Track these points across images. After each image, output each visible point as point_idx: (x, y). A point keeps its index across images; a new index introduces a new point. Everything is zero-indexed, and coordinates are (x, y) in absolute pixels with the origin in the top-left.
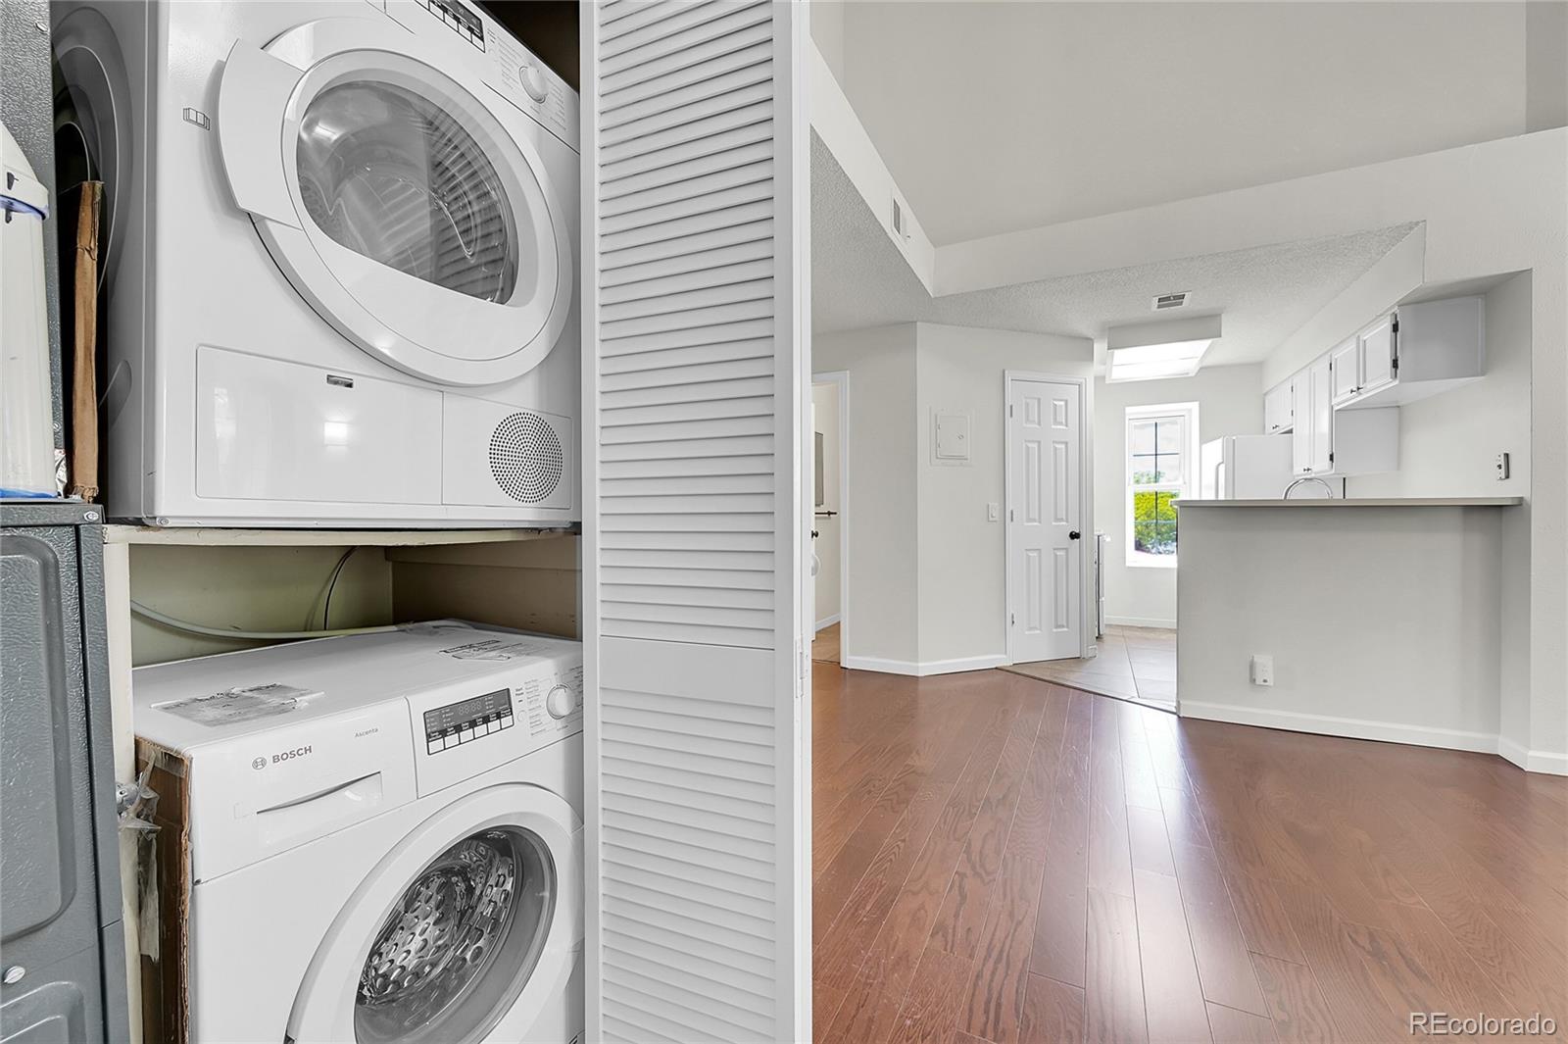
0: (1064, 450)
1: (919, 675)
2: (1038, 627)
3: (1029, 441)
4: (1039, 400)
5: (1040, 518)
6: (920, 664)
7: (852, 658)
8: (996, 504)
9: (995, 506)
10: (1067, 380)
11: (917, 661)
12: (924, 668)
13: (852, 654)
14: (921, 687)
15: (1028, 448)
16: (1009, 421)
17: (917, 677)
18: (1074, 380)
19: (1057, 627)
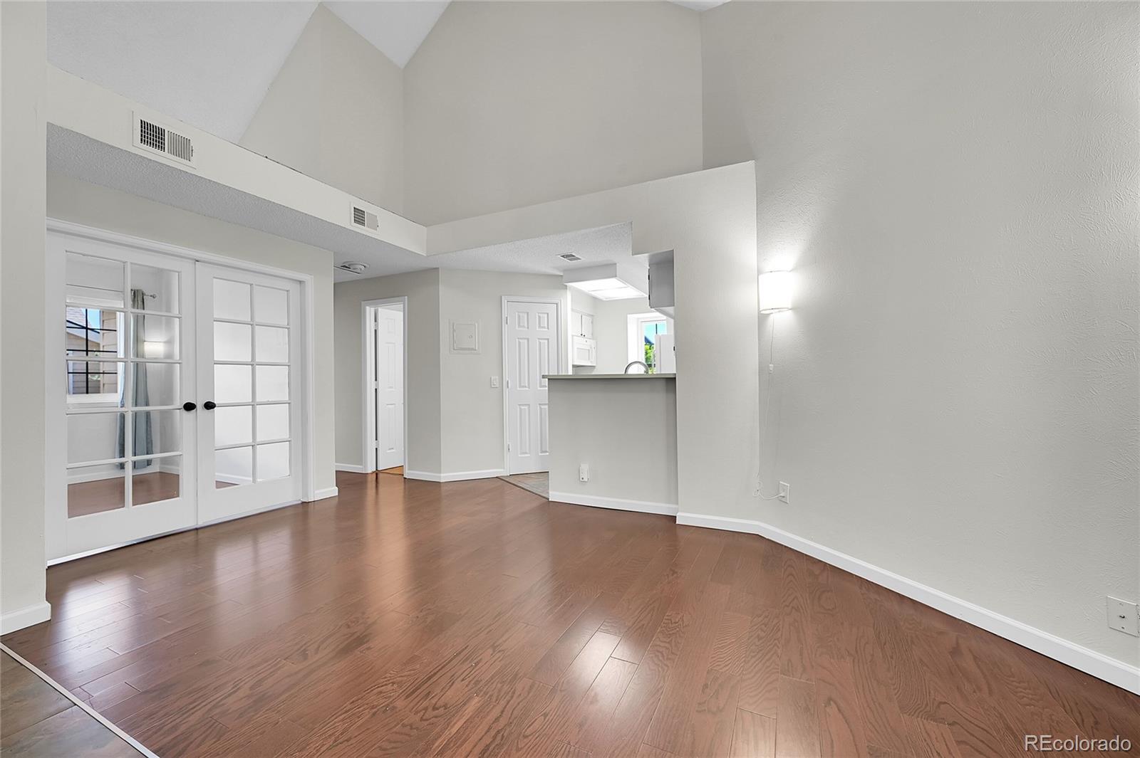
0: (546, 344)
1: (441, 481)
2: (528, 451)
3: (521, 339)
4: (528, 313)
5: (529, 385)
6: (442, 475)
7: (409, 472)
8: (497, 377)
9: (495, 378)
10: (549, 301)
11: (440, 473)
12: (444, 477)
13: (409, 469)
14: (444, 489)
15: (519, 343)
16: (505, 327)
17: (439, 483)
18: (553, 301)
19: (542, 452)
